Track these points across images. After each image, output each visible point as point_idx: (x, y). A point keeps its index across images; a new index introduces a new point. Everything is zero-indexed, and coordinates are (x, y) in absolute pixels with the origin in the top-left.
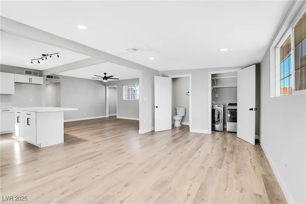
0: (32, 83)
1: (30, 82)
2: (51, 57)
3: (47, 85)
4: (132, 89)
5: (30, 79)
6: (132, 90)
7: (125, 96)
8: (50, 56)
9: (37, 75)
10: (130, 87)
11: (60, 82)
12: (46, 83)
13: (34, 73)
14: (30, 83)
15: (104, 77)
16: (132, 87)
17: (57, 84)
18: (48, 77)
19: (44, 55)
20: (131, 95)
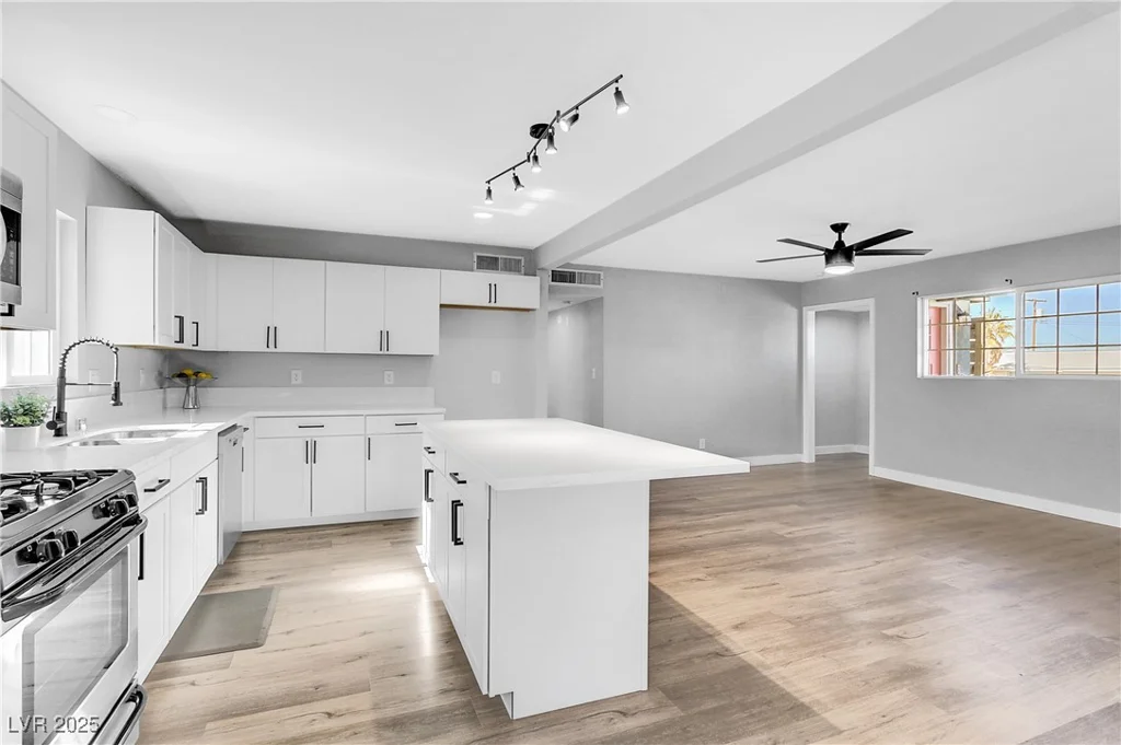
0: (497, 305)
1: (493, 300)
2: (575, 118)
3: (552, 314)
4: (964, 314)
5: (493, 287)
6: (962, 319)
7: (927, 353)
8: (574, 113)
9: (519, 271)
10: (951, 302)
11: (602, 298)
12: (550, 308)
13: (505, 263)
14: (492, 304)
15: (832, 248)
16: (958, 303)
17: (591, 307)
18: (558, 276)
19: (539, 131)
20: (954, 349)
